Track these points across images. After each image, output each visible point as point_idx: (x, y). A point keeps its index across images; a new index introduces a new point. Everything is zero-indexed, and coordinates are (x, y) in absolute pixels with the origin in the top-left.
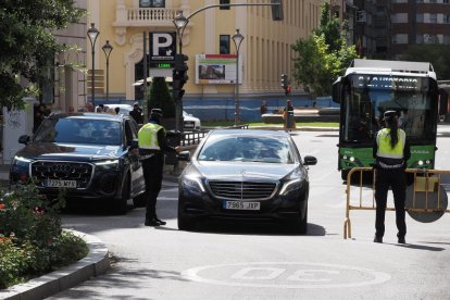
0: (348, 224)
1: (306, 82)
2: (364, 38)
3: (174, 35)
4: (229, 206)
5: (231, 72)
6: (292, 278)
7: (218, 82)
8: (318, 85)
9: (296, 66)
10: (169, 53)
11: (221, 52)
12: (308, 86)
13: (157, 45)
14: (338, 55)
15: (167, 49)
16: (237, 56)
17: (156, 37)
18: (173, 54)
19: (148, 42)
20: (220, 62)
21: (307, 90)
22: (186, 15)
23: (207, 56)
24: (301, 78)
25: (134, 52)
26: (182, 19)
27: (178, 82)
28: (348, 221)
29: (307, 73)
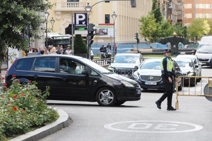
1: (145, 36)
2: (172, 15)
3: (86, 15)
5: (110, 31)
7: (104, 36)
8: (151, 38)
9: (141, 29)
10: (84, 23)
11: (106, 23)
12: (146, 38)
14: (160, 24)
15: (83, 21)
16: (114, 24)
19: (74, 18)
20: (105, 27)
21: (146, 40)
22: (90, 5)
23: (99, 24)
26: (89, 7)
28: (177, 101)
29: (146, 32)
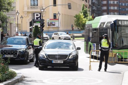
0: (90, 66)
1: (78, 26)
2: (94, 14)
3: (40, 14)
4: (54, 62)
5: (57, 24)
6: (74, 82)
7: (53, 27)
8: (81, 27)
9: (75, 22)
10: (39, 19)
11: (54, 18)
12: (79, 27)
13: (36, 17)
14: (87, 19)
15: (39, 17)
16: (58, 19)
17: (35, 14)
18: (40, 19)
19: (33, 16)
20: (54, 21)
21: (78, 28)
22: (44, 8)
23: (50, 19)
24: (76, 25)
25: (29, 19)
26: (43, 9)
27: (42, 27)
28: (90, 65)
29: (78, 24)
